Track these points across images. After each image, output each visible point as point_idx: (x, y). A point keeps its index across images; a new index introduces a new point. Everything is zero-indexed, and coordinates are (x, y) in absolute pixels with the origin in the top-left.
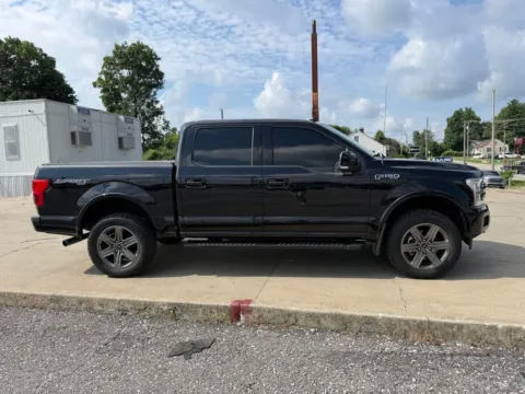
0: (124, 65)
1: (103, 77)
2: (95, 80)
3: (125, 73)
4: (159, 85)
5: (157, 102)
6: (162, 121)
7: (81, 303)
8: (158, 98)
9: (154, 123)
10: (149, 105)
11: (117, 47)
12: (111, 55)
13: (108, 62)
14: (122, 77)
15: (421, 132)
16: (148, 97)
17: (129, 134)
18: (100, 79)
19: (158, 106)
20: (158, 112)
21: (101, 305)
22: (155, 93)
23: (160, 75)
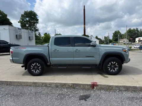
0: (27, 17)
1: (21, 20)
2: (19, 21)
3: (27, 19)
4: (37, 23)
5: (37, 27)
6: (38, 33)
7: (43, 84)
8: (37, 26)
9: (36, 33)
10: (34, 28)
11: (25, 12)
12: (23, 14)
13: (22, 16)
14: (26, 20)
15: (106, 37)
16: (34, 26)
17: (32, 36)
18: (20, 21)
19: (37, 28)
20: (37, 30)
21: (50, 85)
22: (36, 25)
23: (38, 20)
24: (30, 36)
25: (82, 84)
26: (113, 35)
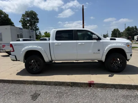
3: (28, 18)
4: (38, 22)
5: (37, 27)
7: (43, 83)
9: (36, 32)
10: (35, 27)
11: (26, 12)
12: (24, 14)
14: (27, 20)
16: (35, 25)
18: (21, 20)
19: (37, 28)
21: (49, 83)
22: (37, 24)
23: (38, 19)
24: (30, 35)
25: (80, 83)
26: (112, 33)
